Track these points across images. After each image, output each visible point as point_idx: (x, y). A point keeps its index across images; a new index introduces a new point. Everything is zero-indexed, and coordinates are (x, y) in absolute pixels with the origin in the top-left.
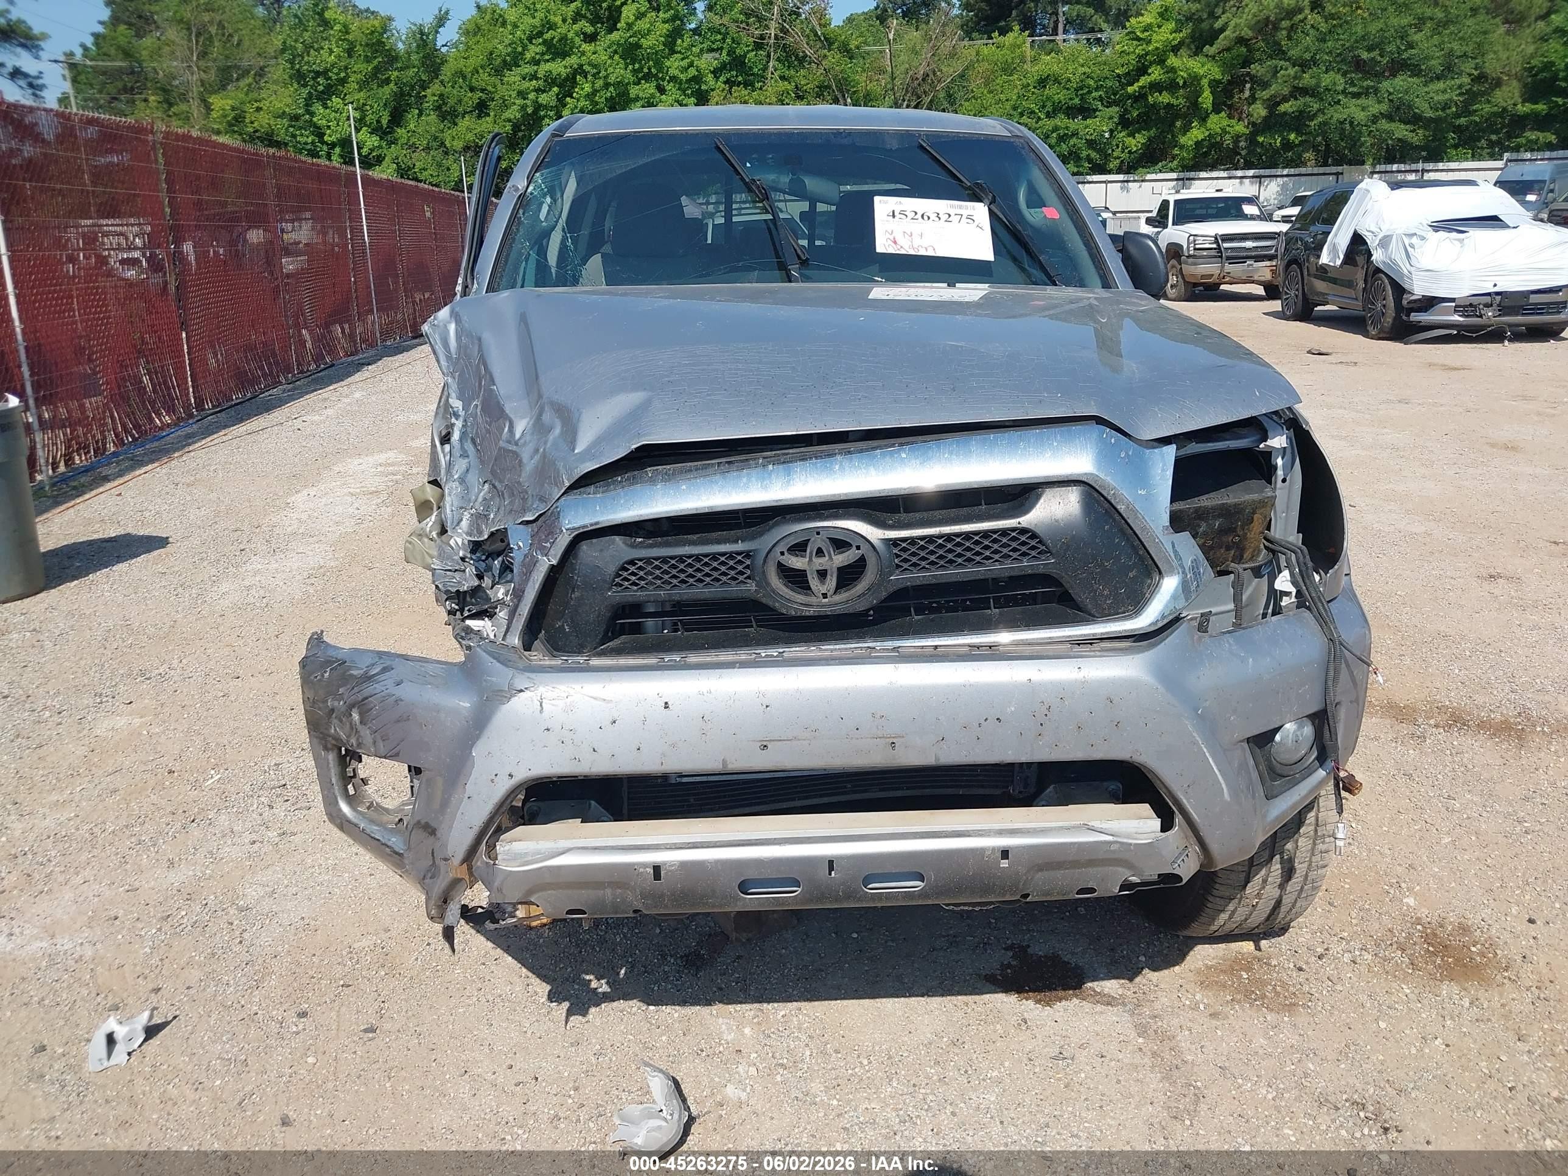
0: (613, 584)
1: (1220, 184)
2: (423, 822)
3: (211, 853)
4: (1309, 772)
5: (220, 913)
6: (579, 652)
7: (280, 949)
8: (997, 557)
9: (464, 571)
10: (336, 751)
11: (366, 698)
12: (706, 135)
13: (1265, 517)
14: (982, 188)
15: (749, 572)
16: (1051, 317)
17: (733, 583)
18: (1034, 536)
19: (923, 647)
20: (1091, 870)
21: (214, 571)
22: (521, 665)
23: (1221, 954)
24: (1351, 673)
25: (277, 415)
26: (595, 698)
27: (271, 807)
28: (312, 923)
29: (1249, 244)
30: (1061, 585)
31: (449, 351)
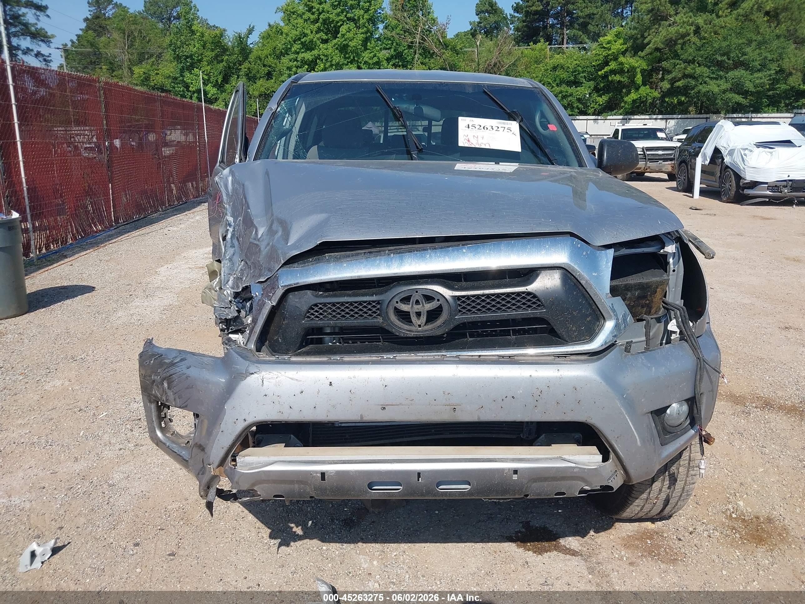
0: (305, 316)
1: (646, 122)
2: (198, 444)
3: (98, 454)
4: (685, 431)
5: (98, 487)
6: (286, 354)
7: (128, 508)
8: (514, 307)
9: (230, 308)
10: (155, 403)
11: (171, 375)
12: (372, 83)
13: (663, 290)
14: (516, 114)
15: (379, 312)
16: (551, 181)
17: (370, 318)
18: (535, 296)
19: (472, 356)
20: (563, 482)
21: (115, 306)
22: (254, 359)
23: (636, 529)
24: (709, 377)
25: (156, 226)
26: (292, 379)
27: (132, 430)
28: (147, 494)
29: (660, 152)
30: (550, 324)
31: (228, 191)
